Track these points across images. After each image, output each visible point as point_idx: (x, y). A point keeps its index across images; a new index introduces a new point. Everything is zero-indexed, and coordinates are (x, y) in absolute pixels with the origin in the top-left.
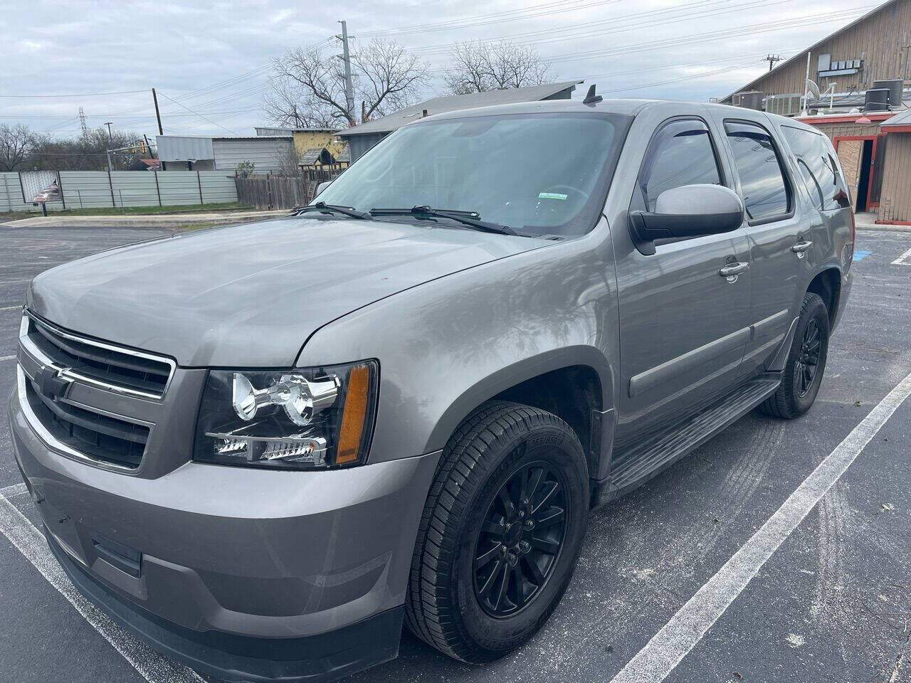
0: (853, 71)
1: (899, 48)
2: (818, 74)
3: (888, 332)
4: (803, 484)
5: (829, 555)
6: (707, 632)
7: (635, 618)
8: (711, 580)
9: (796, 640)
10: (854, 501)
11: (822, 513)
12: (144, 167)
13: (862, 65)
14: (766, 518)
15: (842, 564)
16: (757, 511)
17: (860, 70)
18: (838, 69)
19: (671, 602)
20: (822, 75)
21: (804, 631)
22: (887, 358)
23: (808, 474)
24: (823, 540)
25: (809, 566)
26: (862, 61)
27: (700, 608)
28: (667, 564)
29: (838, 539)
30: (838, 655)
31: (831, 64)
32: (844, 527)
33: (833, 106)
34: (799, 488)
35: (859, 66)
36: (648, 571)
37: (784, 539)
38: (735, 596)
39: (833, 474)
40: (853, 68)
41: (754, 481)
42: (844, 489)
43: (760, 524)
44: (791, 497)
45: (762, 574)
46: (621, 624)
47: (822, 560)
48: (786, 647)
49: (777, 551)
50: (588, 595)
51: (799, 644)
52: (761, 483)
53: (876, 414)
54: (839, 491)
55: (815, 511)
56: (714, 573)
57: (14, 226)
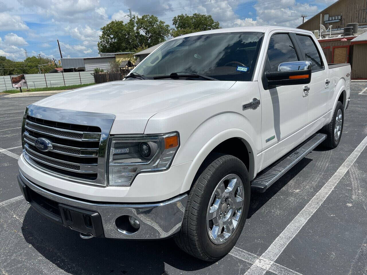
0: (338, 21)
1: (356, 11)
2: (324, 22)
3: (362, 118)
4: (342, 165)
5: (355, 184)
6: (322, 204)
7: (298, 202)
8: (319, 191)
9: (350, 205)
10: (360, 168)
11: (350, 172)
12: (56, 72)
13: (341, 18)
14: (333, 175)
15: (359, 186)
16: (329, 173)
17: (341, 20)
18: (332, 20)
19: (308, 197)
20: (326, 22)
21: (351, 202)
22: (363, 126)
23: (344, 162)
24: (352, 180)
25: (349, 186)
26: (341, 16)
27: (318, 199)
28: (304, 188)
29: (357, 179)
30: (363, 208)
31: (329, 18)
32: (358, 176)
33: (331, 35)
34: (341, 166)
35: (340, 18)
36: (298, 190)
37: (340, 180)
38: (328, 195)
39: (352, 162)
40: (338, 19)
41: (326, 165)
42: (356, 165)
43: (331, 177)
44: (339, 168)
45: (335, 189)
46: (294, 203)
47: (353, 185)
48: (347, 207)
49: (338, 183)
50: (282, 197)
51: (350, 206)
52: (328, 165)
53: (363, 143)
54: (355, 166)
55: (348, 172)
56: (320, 190)
57: (10, 97)
